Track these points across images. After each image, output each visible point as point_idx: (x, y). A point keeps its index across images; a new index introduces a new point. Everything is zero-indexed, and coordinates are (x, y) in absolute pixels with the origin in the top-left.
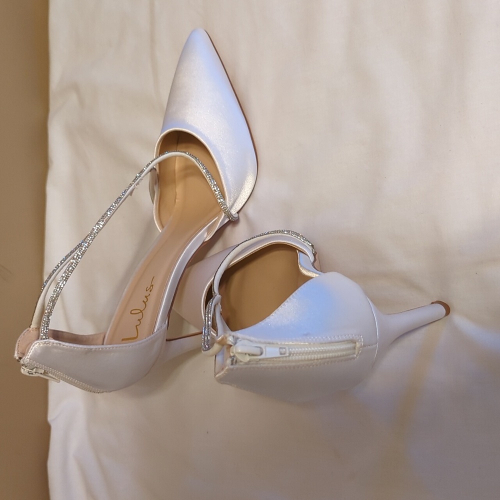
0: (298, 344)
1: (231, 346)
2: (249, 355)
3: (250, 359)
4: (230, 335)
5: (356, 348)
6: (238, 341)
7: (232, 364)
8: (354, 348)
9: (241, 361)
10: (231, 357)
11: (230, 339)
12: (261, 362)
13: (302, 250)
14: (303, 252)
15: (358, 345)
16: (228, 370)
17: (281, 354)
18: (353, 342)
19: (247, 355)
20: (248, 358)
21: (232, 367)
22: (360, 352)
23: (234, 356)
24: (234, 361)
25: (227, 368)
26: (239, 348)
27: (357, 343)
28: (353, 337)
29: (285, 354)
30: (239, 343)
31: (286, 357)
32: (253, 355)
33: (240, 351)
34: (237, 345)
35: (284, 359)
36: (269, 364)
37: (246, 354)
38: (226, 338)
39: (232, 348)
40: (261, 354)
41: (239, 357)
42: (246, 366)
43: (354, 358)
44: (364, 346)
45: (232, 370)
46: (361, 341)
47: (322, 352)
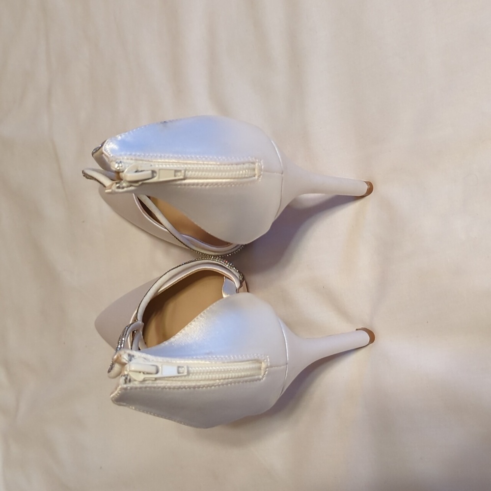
0: (199, 363)
1: (126, 364)
2: (144, 373)
3: (145, 378)
4: (125, 353)
5: (262, 369)
6: (133, 359)
7: (126, 383)
8: (260, 368)
9: (135, 380)
10: (124, 375)
11: (125, 357)
12: (158, 382)
13: (229, 276)
14: (229, 278)
15: (263, 365)
16: (121, 389)
17: (179, 373)
18: (258, 361)
19: (142, 373)
20: (141, 377)
21: (125, 386)
22: (266, 373)
23: (127, 375)
24: (128, 380)
25: (120, 387)
26: (132, 366)
27: (263, 363)
28: (258, 357)
29: (183, 373)
30: (134, 361)
31: (185, 376)
32: (148, 373)
33: (133, 369)
34: (131, 363)
35: (183, 378)
36: (167, 383)
37: (140, 372)
38: (120, 356)
39: (126, 366)
40: (157, 372)
41: (133, 376)
42: (141, 385)
43: (260, 379)
44: (271, 366)
45: (126, 389)
46: (267, 361)
47: (225, 372)
